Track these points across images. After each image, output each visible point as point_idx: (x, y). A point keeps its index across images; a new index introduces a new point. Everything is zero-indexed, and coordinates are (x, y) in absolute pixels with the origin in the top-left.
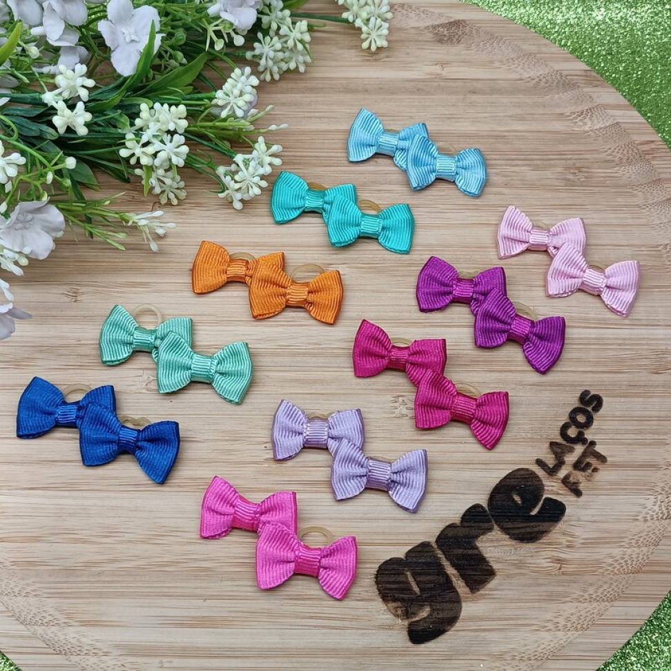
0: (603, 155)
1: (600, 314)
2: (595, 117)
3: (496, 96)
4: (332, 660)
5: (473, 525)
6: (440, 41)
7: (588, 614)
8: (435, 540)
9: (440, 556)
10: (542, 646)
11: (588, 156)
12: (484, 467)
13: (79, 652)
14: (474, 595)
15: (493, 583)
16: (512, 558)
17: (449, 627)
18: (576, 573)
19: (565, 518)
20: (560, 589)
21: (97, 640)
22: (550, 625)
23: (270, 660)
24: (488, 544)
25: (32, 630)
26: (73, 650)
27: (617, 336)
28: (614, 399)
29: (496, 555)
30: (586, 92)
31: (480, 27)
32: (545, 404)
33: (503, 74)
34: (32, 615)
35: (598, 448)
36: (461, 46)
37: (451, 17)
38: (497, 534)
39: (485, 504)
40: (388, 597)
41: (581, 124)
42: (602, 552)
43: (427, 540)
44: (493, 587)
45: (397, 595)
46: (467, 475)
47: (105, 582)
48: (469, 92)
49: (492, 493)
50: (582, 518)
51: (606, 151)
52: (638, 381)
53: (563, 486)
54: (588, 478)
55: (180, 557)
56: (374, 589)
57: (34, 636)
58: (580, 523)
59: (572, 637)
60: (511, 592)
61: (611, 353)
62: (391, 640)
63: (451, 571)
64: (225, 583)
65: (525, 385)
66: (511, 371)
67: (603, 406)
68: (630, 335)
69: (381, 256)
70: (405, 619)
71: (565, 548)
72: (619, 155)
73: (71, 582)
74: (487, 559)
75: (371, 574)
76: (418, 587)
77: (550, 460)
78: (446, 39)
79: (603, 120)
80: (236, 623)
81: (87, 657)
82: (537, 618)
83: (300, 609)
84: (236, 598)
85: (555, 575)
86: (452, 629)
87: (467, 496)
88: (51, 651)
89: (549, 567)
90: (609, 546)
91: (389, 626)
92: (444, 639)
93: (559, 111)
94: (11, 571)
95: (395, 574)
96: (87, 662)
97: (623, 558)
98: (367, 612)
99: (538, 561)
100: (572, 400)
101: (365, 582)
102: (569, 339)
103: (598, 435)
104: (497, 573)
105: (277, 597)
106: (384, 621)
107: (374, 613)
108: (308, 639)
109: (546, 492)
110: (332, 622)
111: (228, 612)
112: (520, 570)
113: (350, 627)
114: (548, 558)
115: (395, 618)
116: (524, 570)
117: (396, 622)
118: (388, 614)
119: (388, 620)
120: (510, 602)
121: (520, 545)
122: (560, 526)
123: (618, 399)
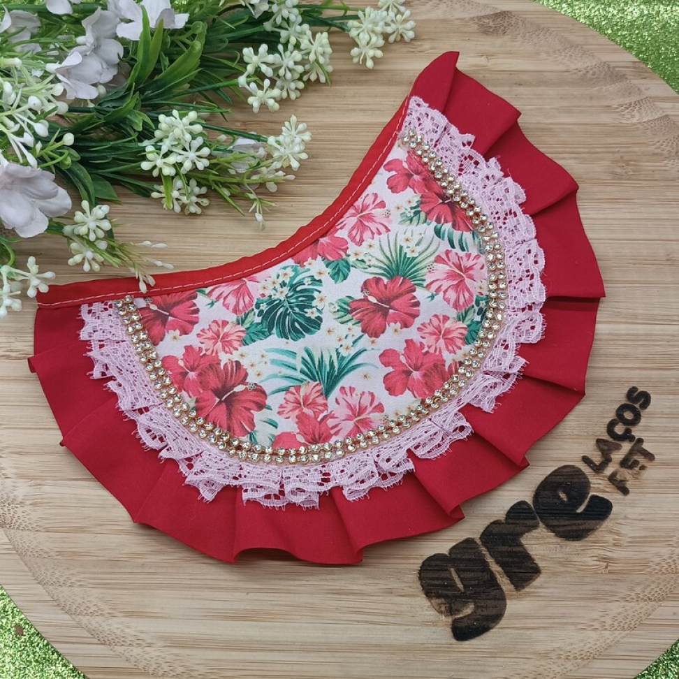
0: (652, 149)
1: (648, 310)
2: (643, 109)
3: (543, 88)
4: (376, 655)
6: (486, 33)
7: (635, 614)
8: (479, 536)
10: (589, 646)
11: (637, 149)
13: (123, 643)
14: (519, 593)
15: (538, 581)
16: (558, 556)
18: (624, 572)
19: (611, 516)
20: (607, 588)
21: (142, 632)
22: (597, 625)
23: (312, 655)
24: (533, 542)
25: (77, 620)
26: (117, 640)
27: (665, 332)
28: (663, 396)
29: (542, 552)
30: (634, 85)
31: (526, 18)
32: (591, 400)
33: (550, 65)
34: (77, 605)
35: (645, 446)
36: (507, 38)
37: (496, 9)
38: (542, 531)
39: (530, 501)
41: (628, 116)
42: (650, 552)
43: (472, 536)
44: (538, 585)
47: (149, 573)
48: (516, 84)
50: (630, 517)
51: (655, 144)
56: (418, 585)
57: (79, 626)
58: (628, 521)
59: (619, 636)
60: (556, 590)
61: (660, 349)
62: (434, 637)
63: (495, 568)
64: (268, 577)
67: (651, 403)
71: (612, 546)
72: (668, 148)
73: (115, 573)
75: (414, 570)
77: (597, 458)
78: (491, 30)
79: (652, 112)
80: (278, 616)
81: (131, 648)
82: (583, 617)
83: (342, 604)
85: (602, 573)
86: (498, 626)
87: (513, 493)
88: (96, 641)
89: (596, 565)
90: (658, 545)
91: (433, 622)
92: (488, 637)
93: (606, 103)
94: (56, 561)
96: (131, 653)
97: (670, 558)
98: (411, 608)
99: (583, 559)
100: (620, 397)
101: (408, 577)
102: (616, 335)
103: (646, 433)
104: (542, 571)
105: (320, 591)
106: (426, 617)
107: (418, 609)
108: (350, 634)
109: (592, 489)
110: (375, 617)
111: (271, 605)
112: (566, 568)
113: (394, 622)
114: (593, 556)
115: (438, 614)
116: (569, 568)
117: (439, 619)
118: (431, 611)
119: (432, 617)
120: (555, 600)
121: (565, 543)
122: (607, 524)
123: (666, 396)
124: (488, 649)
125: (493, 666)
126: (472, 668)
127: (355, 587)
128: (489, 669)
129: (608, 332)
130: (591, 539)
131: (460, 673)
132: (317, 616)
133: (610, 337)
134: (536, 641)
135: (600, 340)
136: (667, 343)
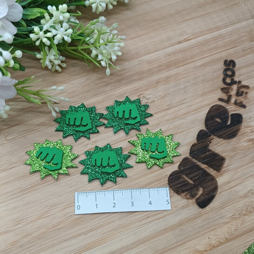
1: (215, 25)
4: (166, 235)
5: (204, 141)
8: (189, 155)
9: (195, 161)
14: (220, 173)
15: (226, 163)
16: (229, 148)
17: (215, 193)
19: (244, 120)
24: (215, 147)
27: (227, 32)
29: (221, 150)
32: (210, 72)
35: (244, 83)
38: (217, 140)
39: (204, 128)
40: (179, 191)
43: (185, 156)
44: (227, 165)
45: (183, 189)
46: (190, 118)
47: (27, 249)
49: (205, 122)
52: (246, 48)
53: (236, 106)
54: (245, 98)
55: (62, 218)
58: (252, 119)
60: (236, 164)
61: (228, 40)
62: (191, 212)
63: (204, 166)
65: (197, 67)
66: (187, 64)
67: (236, 64)
68: (232, 29)
70: (193, 198)
71: (250, 133)
74: (218, 153)
75: (165, 184)
76: (192, 181)
77: (225, 97)
84: (102, 226)
85: (252, 148)
86: (218, 193)
87: (195, 128)
89: (247, 145)
91: (186, 205)
92: (216, 200)
95: (177, 179)
98: (173, 203)
99: (241, 145)
100: (221, 66)
103: (240, 77)
104: (226, 158)
106: (183, 204)
107: (176, 202)
108: (149, 230)
109: (229, 112)
110: (157, 216)
112: (236, 152)
113: (168, 214)
114: (245, 141)
115: (187, 200)
116: (237, 151)
117: (189, 202)
118: (183, 200)
119: (185, 203)
120: (238, 169)
121: (229, 141)
122: (243, 124)
123: (241, 59)
124: (218, 206)
125: (224, 213)
128: (224, 215)
129: (202, 40)
130: (240, 134)
131: (211, 223)
132: (128, 229)
133: (205, 42)
134: (238, 192)
135: (201, 45)
136: (230, 36)
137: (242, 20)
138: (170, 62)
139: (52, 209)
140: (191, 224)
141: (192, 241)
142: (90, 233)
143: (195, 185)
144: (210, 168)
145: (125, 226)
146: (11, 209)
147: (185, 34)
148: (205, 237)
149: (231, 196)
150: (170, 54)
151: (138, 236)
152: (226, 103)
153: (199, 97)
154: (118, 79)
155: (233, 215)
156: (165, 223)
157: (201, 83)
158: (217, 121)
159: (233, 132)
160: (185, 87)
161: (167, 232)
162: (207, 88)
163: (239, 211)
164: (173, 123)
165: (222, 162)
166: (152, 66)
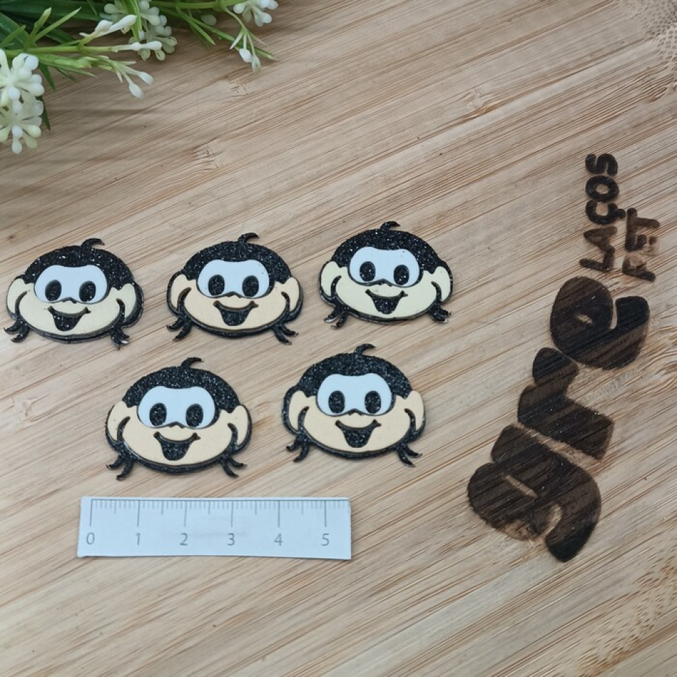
1: (553, 64)
4: (476, 640)
5: (551, 377)
8: (517, 419)
9: (534, 435)
12: (523, 301)
14: (602, 461)
15: (616, 434)
16: (621, 392)
17: (595, 516)
19: (652, 313)
24: (583, 391)
27: (586, 80)
28: (626, 151)
29: (600, 398)
32: (551, 193)
35: (641, 214)
38: (586, 373)
39: (550, 344)
40: (499, 521)
43: (507, 424)
44: (618, 439)
45: (509, 513)
46: (510, 320)
49: (551, 327)
50: (671, 304)
52: (640, 118)
53: (628, 277)
54: (650, 254)
56: (478, 521)
58: (672, 310)
60: (642, 434)
61: (592, 100)
62: (535, 574)
63: (558, 447)
64: (279, 620)
65: (517, 181)
66: (490, 174)
67: (619, 164)
68: (600, 71)
69: (256, 110)
70: (536, 537)
71: (673, 347)
74: (593, 409)
75: (462, 505)
76: (531, 488)
77: (597, 255)
80: (322, 664)
83: (398, 598)
84: (306, 631)
86: (601, 517)
87: (525, 345)
89: (668, 380)
91: (522, 556)
92: (599, 534)
95: (492, 488)
98: (486, 553)
99: (651, 380)
100: (579, 173)
101: (460, 518)
102: (534, 107)
103: (633, 199)
104: (614, 420)
105: (359, 600)
106: (512, 555)
107: (495, 551)
108: (429, 632)
109: (612, 294)
110: (448, 592)
111: (304, 655)
112: (638, 401)
113: (475, 585)
114: (660, 371)
115: (523, 542)
116: (642, 400)
117: (528, 547)
118: (512, 544)
119: (518, 550)
120: (649, 447)
121: (619, 373)
122: (652, 325)
123: (630, 149)
124: (607, 550)
125: (623, 569)
126: (601, 586)
127: (401, 568)
128: (622, 575)
129: (524, 108)
130: (645, 352)
131: (591, 600)
132: (374, 634)
133: (530, 112)
134: (656, 508)
135: (521, 120)
136: (596, 91)
137: (624, 45)
138: (444, 173)
139: (166, 596)
140: (538, 606)
141: (546, 653)
142: (273, 654)
143: (541, 500)
144: (575, 450)
145: (363, 627)
146: (58, 606)
147: (478, 95)
148: (578, 639)
149: (637, 523)
150: (444, 151)
151: (401, 650)
152: (601, 273)
153: (529, 260)
154: (312, 231)
155: (648, 574)
156: (469, 609)
157: (530, 224)
158: (581, 323)
159: (627, 348)
160: (490, 238)
161: (477, 633)
162: (549, 235)
163: (663, 561)
164: (467, 337)
165: (606, 432)
166: (397, 189)
